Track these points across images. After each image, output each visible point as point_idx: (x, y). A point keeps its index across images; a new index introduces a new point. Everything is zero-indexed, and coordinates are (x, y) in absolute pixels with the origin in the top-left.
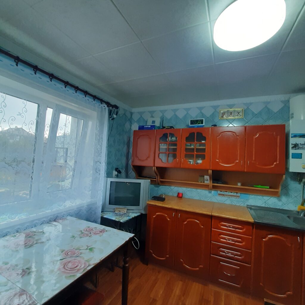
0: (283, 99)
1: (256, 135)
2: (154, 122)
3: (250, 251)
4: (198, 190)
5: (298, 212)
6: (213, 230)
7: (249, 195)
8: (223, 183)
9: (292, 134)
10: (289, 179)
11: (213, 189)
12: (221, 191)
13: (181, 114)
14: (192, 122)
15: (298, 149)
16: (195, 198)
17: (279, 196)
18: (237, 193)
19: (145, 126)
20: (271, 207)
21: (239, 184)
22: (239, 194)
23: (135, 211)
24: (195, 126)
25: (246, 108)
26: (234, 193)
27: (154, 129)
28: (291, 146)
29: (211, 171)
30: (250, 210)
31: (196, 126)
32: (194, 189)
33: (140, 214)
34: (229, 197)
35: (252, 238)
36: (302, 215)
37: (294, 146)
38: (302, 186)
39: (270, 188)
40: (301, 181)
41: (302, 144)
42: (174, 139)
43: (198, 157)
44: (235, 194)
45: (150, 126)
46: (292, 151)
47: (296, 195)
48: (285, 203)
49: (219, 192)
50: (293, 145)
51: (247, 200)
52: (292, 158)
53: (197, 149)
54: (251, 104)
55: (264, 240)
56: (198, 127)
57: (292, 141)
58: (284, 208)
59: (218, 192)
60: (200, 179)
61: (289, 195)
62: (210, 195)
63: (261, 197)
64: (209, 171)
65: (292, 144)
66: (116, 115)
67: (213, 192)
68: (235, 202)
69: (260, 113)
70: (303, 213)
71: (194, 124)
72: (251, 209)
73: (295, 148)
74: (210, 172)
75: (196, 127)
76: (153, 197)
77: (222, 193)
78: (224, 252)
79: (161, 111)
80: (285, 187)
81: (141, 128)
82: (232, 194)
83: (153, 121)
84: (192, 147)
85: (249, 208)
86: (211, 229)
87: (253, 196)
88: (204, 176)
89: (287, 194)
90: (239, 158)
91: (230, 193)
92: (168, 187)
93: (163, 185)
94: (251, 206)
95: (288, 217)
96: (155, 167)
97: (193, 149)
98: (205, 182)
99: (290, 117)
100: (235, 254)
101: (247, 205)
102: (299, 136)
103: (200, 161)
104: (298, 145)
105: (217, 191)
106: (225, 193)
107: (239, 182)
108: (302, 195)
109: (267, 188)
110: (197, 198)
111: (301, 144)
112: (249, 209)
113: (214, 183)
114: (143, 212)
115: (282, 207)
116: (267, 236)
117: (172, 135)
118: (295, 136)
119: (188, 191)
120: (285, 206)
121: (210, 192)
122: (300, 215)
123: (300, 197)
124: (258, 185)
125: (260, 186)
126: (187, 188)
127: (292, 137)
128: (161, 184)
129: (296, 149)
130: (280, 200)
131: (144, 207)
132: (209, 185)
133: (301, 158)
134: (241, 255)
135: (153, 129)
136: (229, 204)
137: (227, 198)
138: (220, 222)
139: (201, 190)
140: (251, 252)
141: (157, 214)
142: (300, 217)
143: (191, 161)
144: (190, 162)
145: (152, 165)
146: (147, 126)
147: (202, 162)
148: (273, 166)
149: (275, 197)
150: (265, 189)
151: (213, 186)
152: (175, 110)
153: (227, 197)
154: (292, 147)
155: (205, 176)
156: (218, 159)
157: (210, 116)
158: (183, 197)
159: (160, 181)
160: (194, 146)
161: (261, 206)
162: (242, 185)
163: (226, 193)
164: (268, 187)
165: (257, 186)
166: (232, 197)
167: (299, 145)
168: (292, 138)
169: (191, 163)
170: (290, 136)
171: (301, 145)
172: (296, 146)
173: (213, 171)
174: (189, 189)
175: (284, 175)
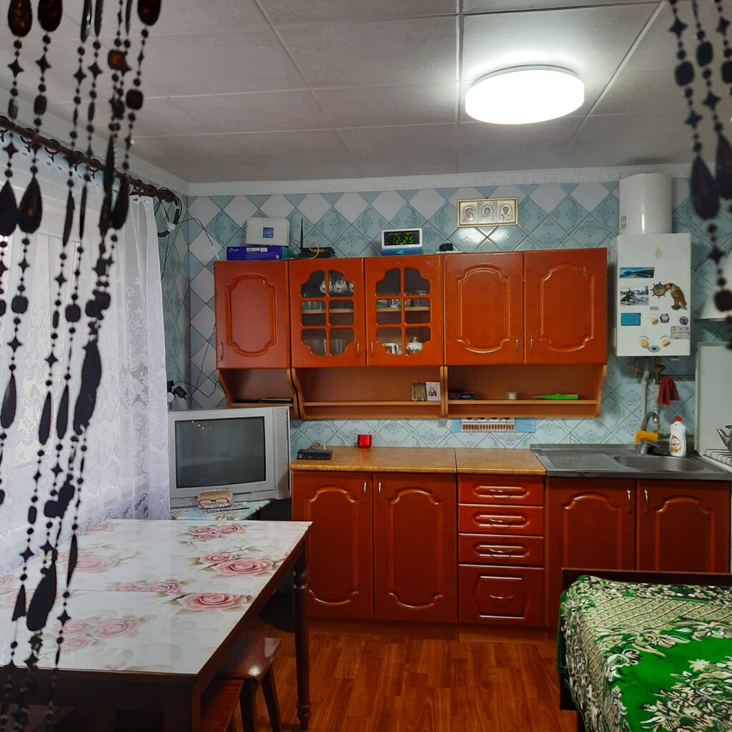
0: (606, 179)
1: (546, 274)
2: (268, 232)
3: (542, 538)
4: (412, 422)
5: (637, 446)
6: (461, 507)
7: (534, 419)
8: (473, 398)
9: (621, 268)
10: (618, 374)
11: (451, 416)
12: (469, 419)
13: (351, 211)
14: (391, 239)
15: (634, 303)
16: (405, 445)
17: (597, 416)
18: (507, 419)
19: (248, 250)
20: (584, 442)
21: (512, 396)
22: (511, 422)
23: (254, 497)
24: (398, 250)
25: (522, 197)
26: (501, 419)
27: (281, 258)
28: (619, 297)
29: (446, 368)
30: (539, 454)
31: (402, 249)
32: (399, 419)
33: (268, 502)
34: (488, 430)
35: (544, 508)
36: (642, 452)
37: (625, 297)
38: (644, 387)
39: (580, 398)
40: (642, 375)
41: (641, 291)
42: (340, 286)
43: (410, 334)
44: (503, 422)
45: (265, 250)
46: (621, 309)
47: (632, 408)
48: (611, 430)
49: (465, 422)
50: (624, 293)
51: (530, 433)
52: (622, 325)
53: (407, 313)
54: (534, 187)
55: (567, 508)
56: (407, 252)
57: (623, 285)
58: (611, 442)
59: (463, 421)
60: (415, 393)
61: (620, 411)
62: (442, 431)
63: (561, 421)
64: (442, 368)
65: (621, 292)
66: (176, 222)
67: (449, 422)
68: (503, 442)
69: (556, 213)
70: (645, 445)
71: (395, 244)
72: (539, 452)
73: (626, 302)
74: (444, 371)
75: (402, 252)
76: (299, 453)
77: (471, 422)
78: (487, 551)
79: (288, 197)
80: (611, 393)
81: (237, 254)
82: (496, 422)
83: (265, 229)
84: (394, 308)
85: (536, 451)
86: (457, 505)
87: (543, 422)
88: (425, 384)
89: (614, 409)
90: (509, 334)
91: (492, 420)
92: (325, 422)
93: (312, 420)
94: (541, 446)
95: (616, 459)
96: (293, 370)
97: (397, 314)
98: (429, 398)
99: (620, 226)
100: (510, 551)
101: (532, 445)
102: (634, 273)
103: (415, 346)
104: (633, 293)
105: (460, 419)
106: (480, 421)
107: (511, 391)
108: (643, 406)
109: (572, 399)
110: (410, 443)
111: (638, 291)
112: (537, 454)
113: (453, 399)
114: (278, 497)
115: (607, 439)
116: (573, 500)
117: (336, 276)
118: (628, 274)
119: (386, 427)
120: (611, 435)
121: (444, 425)
122: (640, 452)
123: (641, 411)
124: (554, 394)
125: (557, 396)
126: (380, 419)
127: (621, 276)
128: (306, 417)
129: (629, 304)
130: (601, 425)
131: (277, 481)
132: (440, 406)
133: (639, 325)
134: (524, 550)
135: (277, 257)
136: (491, 448)
137: (484, 434)
138: (476, 486)
139: (420, 422)
140: (544, 539)
141: (319, 492)
142: (639, 455)
143: (392, 345)
144: (390, 348)
145: (285, 364)
146: (258, 249)
147: (423, 347)
148: (583, 346)
149: (591, 419)
150: (568, 402)
151: (450, 406)
152: (333, 198)
153: (485, 430)
154: (623, 300)
155: (427, 383)
156: (462, 338)
157: (435, 216)
158: (372, 446)
159: (305, 407)
160: (400, 306)
161: (561, 443)
162: (519, 397)
163: (483, 421)
164: (576, 396)
165: (553, 397)
166: (497, 430)
167: (636, 295)
168: (622, 279)
169: (393, 352)
170: (619, 273)
171: (638, 294)
172: (629, 297)
173: (449, 367)
174: (388, 422)
175: (606, 364)
